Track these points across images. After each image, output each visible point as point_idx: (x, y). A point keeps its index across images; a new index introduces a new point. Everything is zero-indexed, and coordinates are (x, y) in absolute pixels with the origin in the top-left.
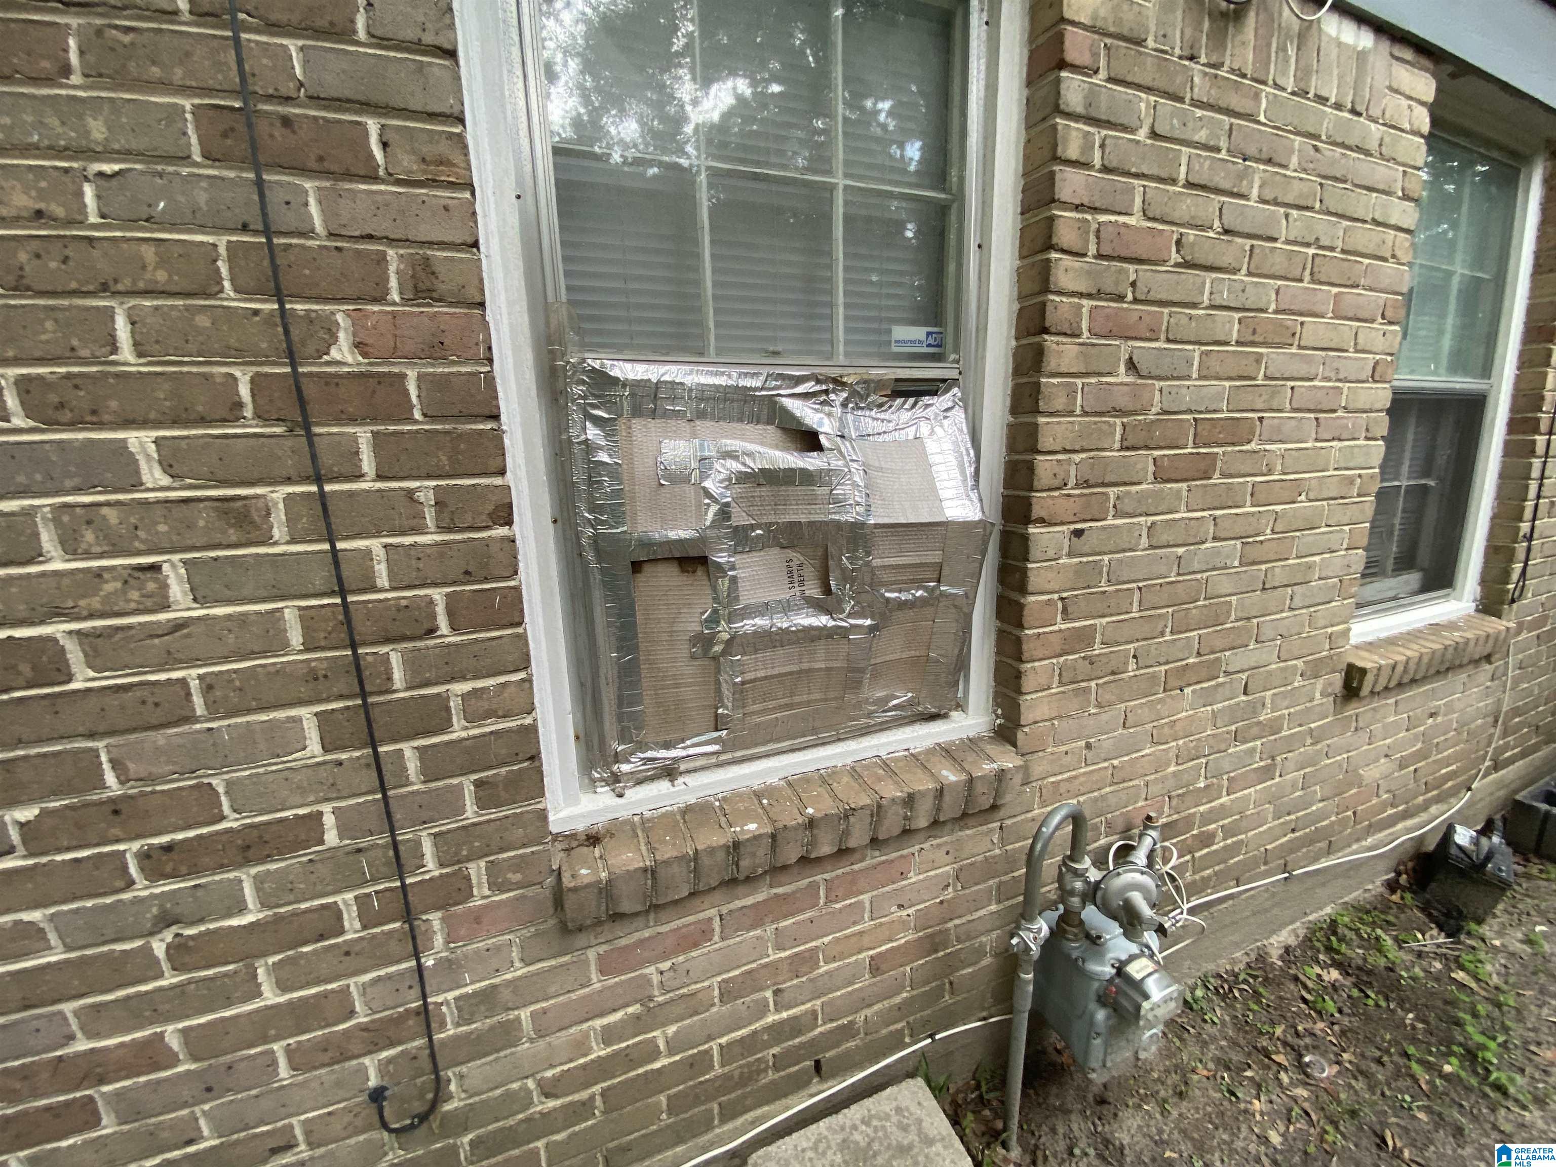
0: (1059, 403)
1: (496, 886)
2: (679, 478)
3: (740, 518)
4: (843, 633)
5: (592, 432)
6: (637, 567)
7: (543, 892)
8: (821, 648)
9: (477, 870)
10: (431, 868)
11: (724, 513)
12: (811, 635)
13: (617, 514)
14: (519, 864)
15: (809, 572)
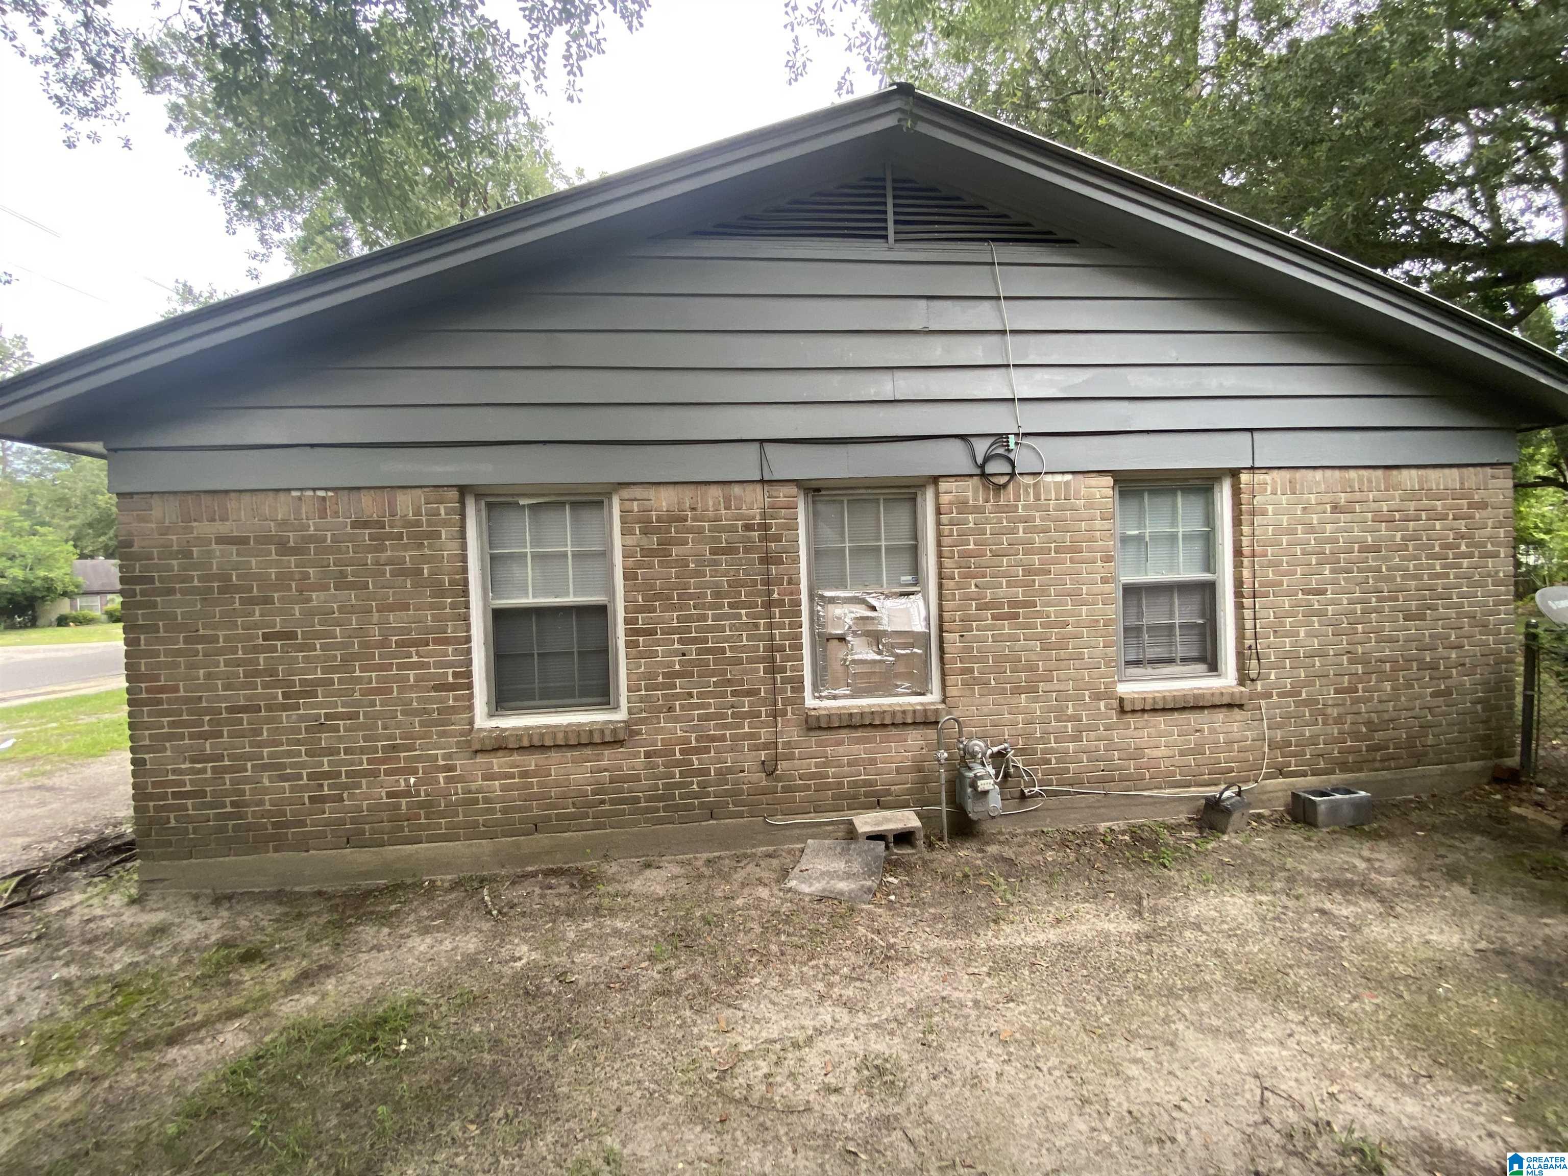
0: (950, 597)
1: (793, 714)
2: (839, 618)
3: (854, 628)
4: (884, 661)
5: (819, 608)
6: (828, 640)
7: (803, 718)
8: (878, 665)
9: (789, 708)
10: (780, 706)
11: (850, 627)
12: (874, 662)
13: (823, 627)
14: (798, 709)
15: (874, 643)
